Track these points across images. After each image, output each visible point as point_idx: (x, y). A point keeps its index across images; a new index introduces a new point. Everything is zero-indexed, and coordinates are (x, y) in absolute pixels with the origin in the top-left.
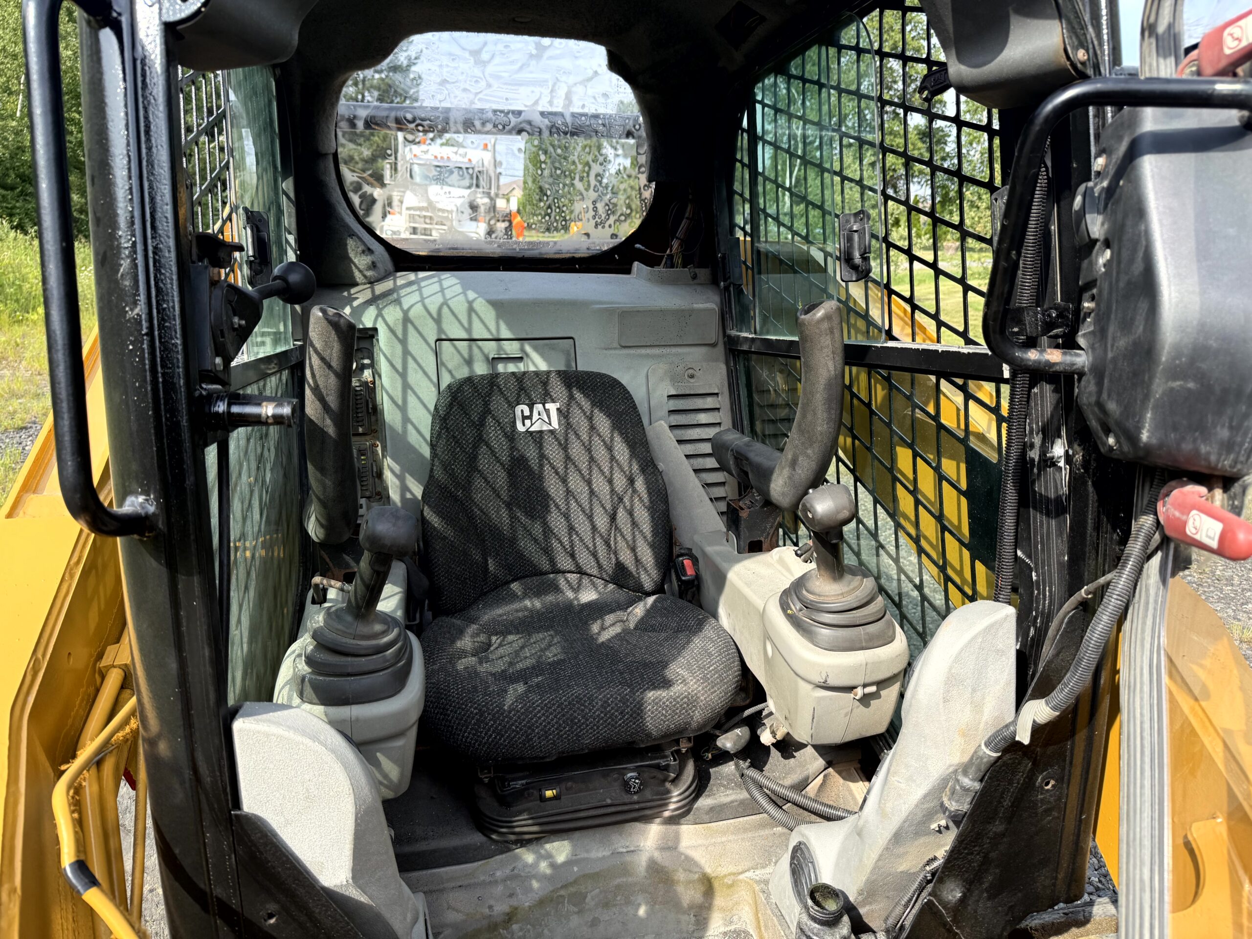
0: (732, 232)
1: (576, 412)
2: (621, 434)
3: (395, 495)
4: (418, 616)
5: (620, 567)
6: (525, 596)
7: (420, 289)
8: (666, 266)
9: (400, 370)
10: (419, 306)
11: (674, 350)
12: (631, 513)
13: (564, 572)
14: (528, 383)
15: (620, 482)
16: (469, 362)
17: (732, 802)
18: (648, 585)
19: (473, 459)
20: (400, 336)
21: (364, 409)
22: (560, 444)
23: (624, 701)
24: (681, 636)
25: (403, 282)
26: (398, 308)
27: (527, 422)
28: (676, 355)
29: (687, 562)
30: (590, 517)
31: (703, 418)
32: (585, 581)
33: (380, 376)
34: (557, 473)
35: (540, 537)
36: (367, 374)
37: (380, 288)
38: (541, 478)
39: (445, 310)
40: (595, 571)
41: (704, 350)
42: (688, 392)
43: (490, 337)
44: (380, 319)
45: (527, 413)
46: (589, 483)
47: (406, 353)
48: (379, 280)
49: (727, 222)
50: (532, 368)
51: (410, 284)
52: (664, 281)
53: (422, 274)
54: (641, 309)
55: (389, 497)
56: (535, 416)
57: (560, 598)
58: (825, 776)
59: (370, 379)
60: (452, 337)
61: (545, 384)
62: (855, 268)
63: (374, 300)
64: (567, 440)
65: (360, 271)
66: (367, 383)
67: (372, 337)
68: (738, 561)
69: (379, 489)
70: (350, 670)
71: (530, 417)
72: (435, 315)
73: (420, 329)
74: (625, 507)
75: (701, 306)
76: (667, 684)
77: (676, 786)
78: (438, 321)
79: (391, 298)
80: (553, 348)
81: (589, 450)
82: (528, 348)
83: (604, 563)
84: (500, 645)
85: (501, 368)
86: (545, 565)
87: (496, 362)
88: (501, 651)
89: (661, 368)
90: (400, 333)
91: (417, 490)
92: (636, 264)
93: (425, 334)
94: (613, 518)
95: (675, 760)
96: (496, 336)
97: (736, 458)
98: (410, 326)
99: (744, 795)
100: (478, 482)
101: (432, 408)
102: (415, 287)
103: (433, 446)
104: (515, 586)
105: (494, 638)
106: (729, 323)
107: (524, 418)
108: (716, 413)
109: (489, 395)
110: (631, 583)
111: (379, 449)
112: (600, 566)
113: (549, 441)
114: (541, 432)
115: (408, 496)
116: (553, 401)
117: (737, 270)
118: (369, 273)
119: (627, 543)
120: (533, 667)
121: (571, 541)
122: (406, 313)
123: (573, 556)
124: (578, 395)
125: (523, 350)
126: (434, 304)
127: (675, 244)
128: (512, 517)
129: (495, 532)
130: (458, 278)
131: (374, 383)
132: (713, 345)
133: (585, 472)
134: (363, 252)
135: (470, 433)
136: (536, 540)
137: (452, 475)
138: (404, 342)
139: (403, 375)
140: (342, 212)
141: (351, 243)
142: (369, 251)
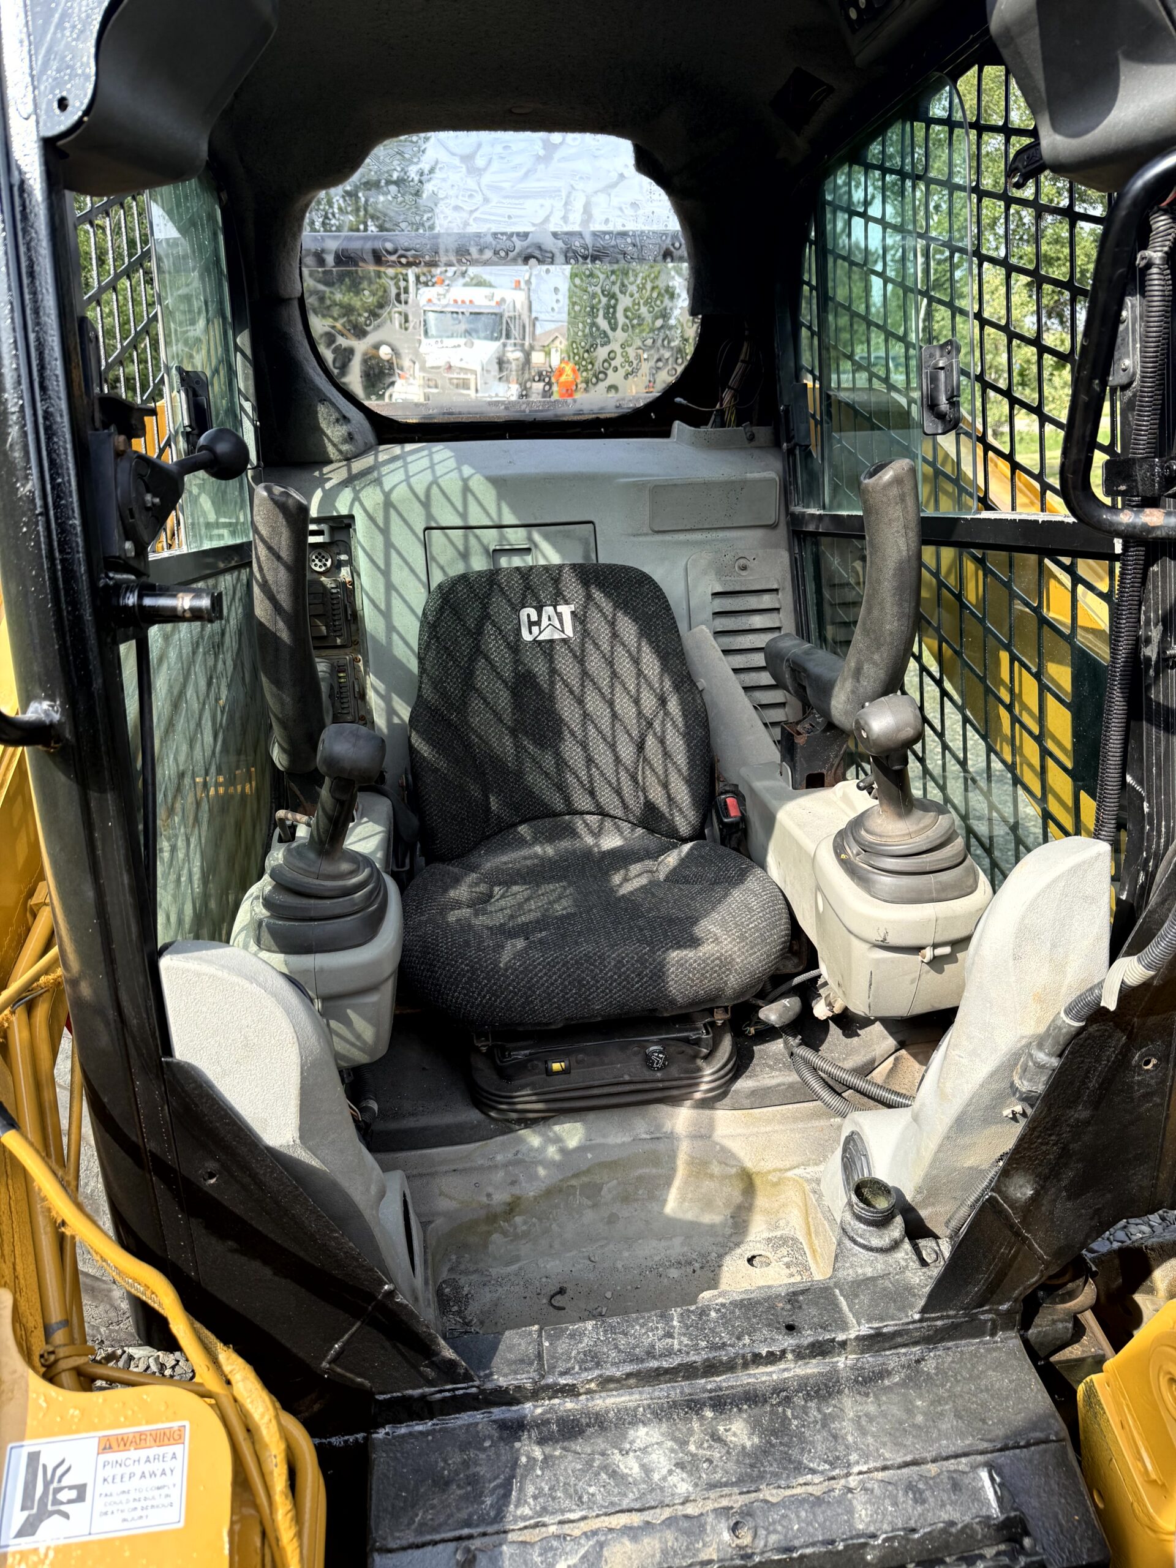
0: (798, 377)
1: (594, 615)
2: (650, 642)
3: (380, 720)
4: (407, 861)
5: (650, 807)
6: (536, 840)
7: (405, 466)
8: (714, 425)
9: (382, 567)
10: (404, 485)
11: (721, 534)
12: (662, 741)
13: (582, 813)
14: (534, 580)
15: (649, 702)
16: (465, 556)
17: (779, 1085)
18: (684, 829)
19: (469, 675)
20: (381, 525)
21: (342, 616)
22: (575, 656)
23: (642, 960)
24: (718, 888)
25: (386, 457)
26: (378, 489)
27: (535, 629)
28: (723, 540)
29: (731, 801)
30: (613, 747)
31: (757, 621)
32: (608, 823)
33: (359, 575)
34: (571, 692)
35: (552, 770)
36: (345, 573)
37: (358, 466)
38: (552, 698)
39: (435, 490)
40: (619, 812)
41: (759, 533)
42: (738, 589)
43: (490, 523)
44: (357, 504)
45: (534, 618)
46: (611, 704)
47: (389, 545)
48: (357, 456)
49: (792, 364)
50: (542, 562)
51: (394, 459)
52: (711, 445)
53: (409, 447)
54: (679, 482)
55: (373, 722)
56: (545, 622)
57: (578, 844)
58: (896, 1059)
59: (348, 579)
60: (444, 524)
61: (557, 581)
62: (941, 416)
63: (349, 481)
64: (583, 651)
65: (334, 445)
66: (344, 584)
67: (349, 526)
68: (791, 798)
69: (362, 713)
70: (312, 914)
71: (538, 623)
72: (423, 498)
73: (405, 515)
74: (655, 734)
75: (756, 475)
76: (694, 942)
77: (709, 1064)
78: (426, 504)
79: (370, 477)
80: (567, 535)
81: (611, 664)
82: (537, 536)
83: (631, 802)
84: (503, 897)
85: (504, 562)
86: (560, 806)
87: (497, 555)
88: (503, 903)
89: (704, 558)
90: (380, 521)
91: (404, 712)
92: (677, 424)
93: (411, 521)
94: (641, 747)
95: (708, 1033)
96: (497, 523)
97: (793, 670)
98: (392, 512)
99: (794, 1077)
100: (476, 703)
101: (420, 613)
102: (399, 463)
103: (421, 660)
104: (523, 829)
105: (496, 889)
106: (794, 497)
107: (531, 624)
108: (775, 615)
109: (488, 596)
110: (664, 827)
111: (361, 664)
112: (625, 806)
113: (561, 652)
114: (552, 641)
115: (396, 720)
116: (567, 603)
117: (803, 427)
118: (345, 448)
119: (658, 777)
120: (537, 922)
121: (590, 776)
122: (387, 495)
123: (592, 793)
124: (597, 595)
125: (530, 539)
126: (420, 484)
127: (727, 396)
128: (518, 746)
129: (498, 763)
130: (452, 450)
131: (353, 584)
132: (773, 527)
133: (606, 690)
134: (337, 420)
135: (465, 645)
136: (547, 774)
137: (444, 694)
138: (385, 531)
139: (386, 573)
140: (311, 371)
141: (322, 411)
142: (344, 419)
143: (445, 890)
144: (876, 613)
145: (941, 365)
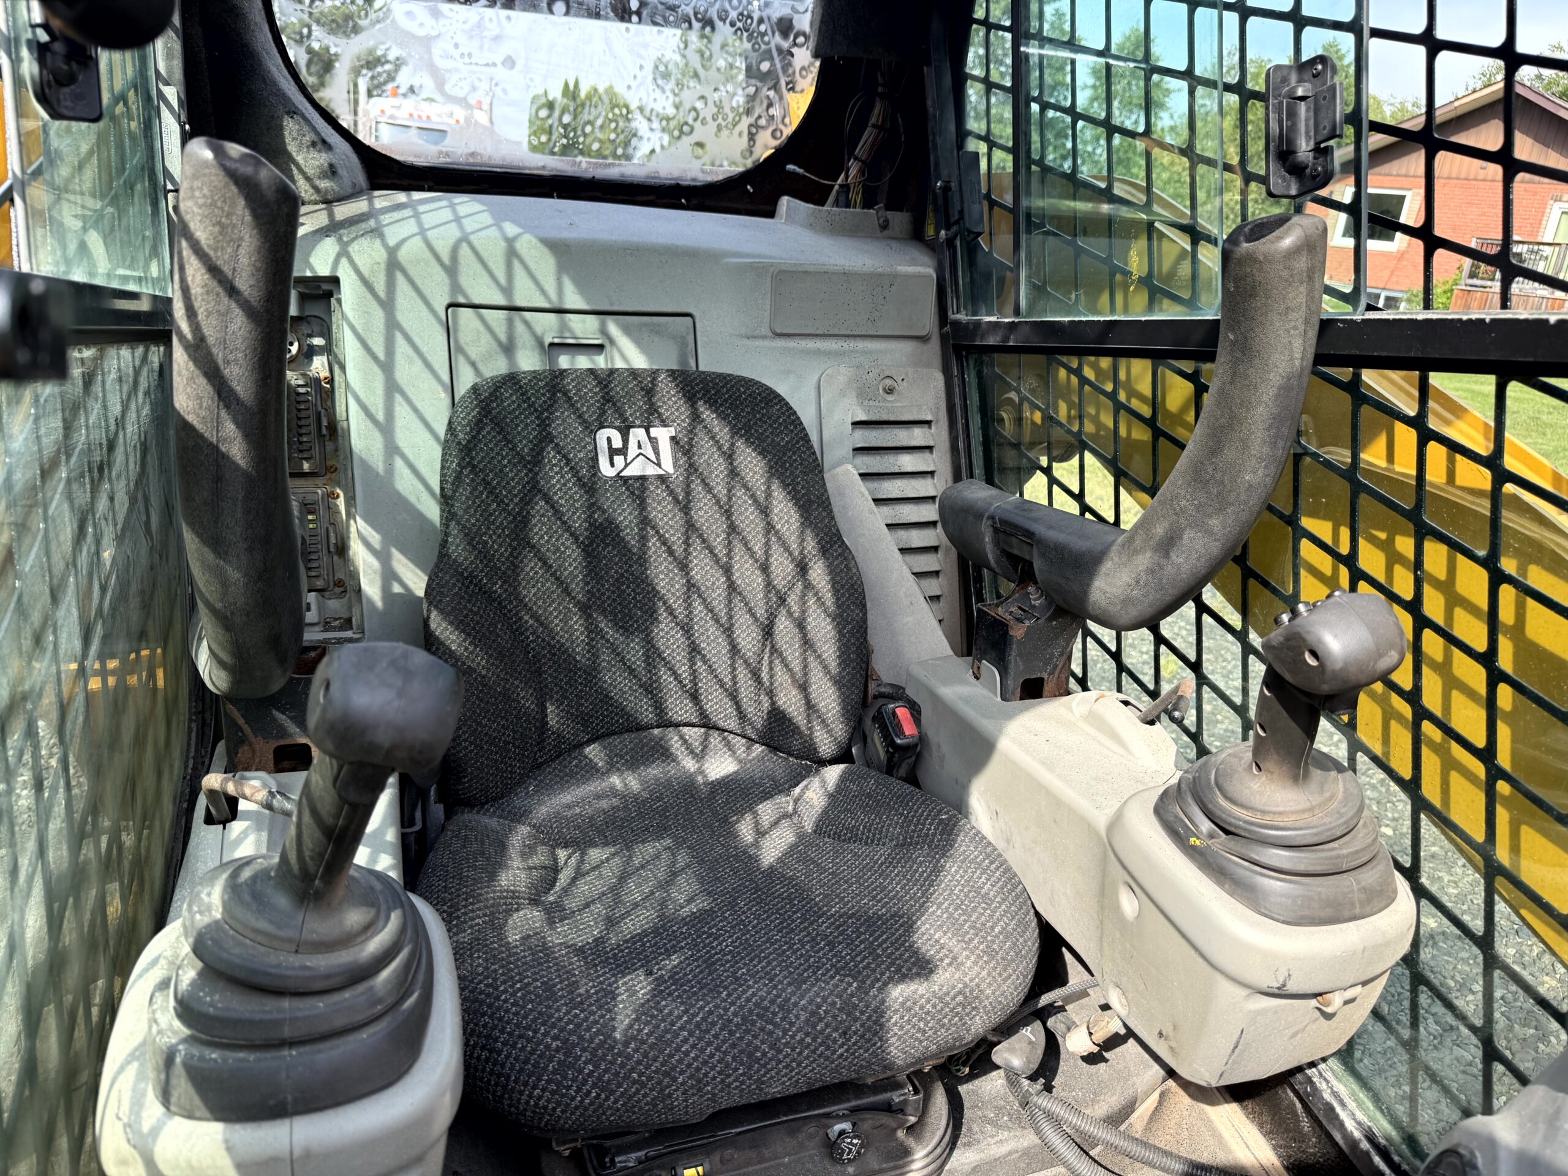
1: (704, 445)
2: (785, 485)
3: (371, 588)
5: (778, 719)
6: (611, 768)
7: (417, 216)
8: (837, 203)
9: (381, 356)
10: (418, 240)
11: (861, 345)
12: (801, 625)
13: (677, 725)
14: (618, 390)
15: (782, 568)
16: (508, 349)
17: (1010, 1153)
18: (825, 746)
19: (521, 522)
20: (382, 294)
21: (313, 428)
22: (676, 501)
23: (849, 1009)
24: (919, 854)
25: (385, 204)
26: (377, 243)
27: (619, 460)
28: (864, 352)
29: (902, 713)
30: (728, 631)
31: (908, 463)
32: (715, 739)
33: (343, 368)
34: (671, 552)
35: (640, 665)
36: (319, 366)
37: (342, 211)
38: (642, 560)
39: (465, 250)
40: (732, 724)
41: (907, 347)
42: (885, 418)
43: (546, 305)
44: (344, 261)
45: (617, 443)
46: (727, 570)
47: (392, 325)
48: (342, 199)
49: (952, 128)
50: (620, 364)
51: (399, 207)
52: (835, 230)
53: (417, 195)
54: (811, 269)
55: (359, 591)
56: (633, 450)
57: (672, 770)
58: (1163, 1095)
59: (324, 373)
60: (477, 301)
61: (649, 392)
62: (1296, 170)
63: (332, 228)
64: (688, 494)
65: (308, 179)
66: (317, 380)
67: (330, 294)
69: (340, 575)
70: (287, 1033)
71: (623, 451)
72: (446, 260)
73: (419, 282)
74: (790, 614)
75: (911, 269)
76: (922, 967)
77: (919, 1138)
78: (452, 270)
79: (363, 227)
80: (657, 331)
81: (728, 513)
82: (613, 328)
83: (750, 710)
84: (579, 874)
85: (564, 361)
86: (647, 715)
87: (555, 351)
88: (584, 888)
89: (842, 373)
90: (381, 290)
91: (416, 582)
92: (785, 200)
93: (427, 292)
94: (768, 632)
95: (916, 1092)
96: (556, 304)
97: (996, 530)
98: (400, 278)
99: (1029, 1139)
100: (531, 567)
101: (441, 430)
102: (407, 212)
103: (446, 499)
104: (594, 752)
105: (562, 854)
106: (951, 303)
107: (613, 452)
109: (550, 407)
110: (796, 744)
111: (341, 503)
112: (742, 715)
113: (657, 494)
114: (643, 478)
115: (397, 589)
116: (664, 424)
117: (976, 208)
118: (324, 184)
119: (793, 675)
120: (656, 931)
121: (694, 673)
122: (392, 253)
123: (695, 697)
124: (708, 415)
125: (604, 332)
126: (444, 239)
127: (854, 168)
128: (592, 631)
129: (561, 655)
130: (483, 203)
131: (331, 381)
132: (923, 339)
133: (721, 551)
134: (313, 144)
135: (516, 478)
136: (632, 671)
137: (484, 555)
138: (388, 305)
139: (387, 367)
140: (274, 70)
141: (290, 127)
142: (326, 145)
143: (493, 876)
144: (1229, 453)
145: (1300, 92)
